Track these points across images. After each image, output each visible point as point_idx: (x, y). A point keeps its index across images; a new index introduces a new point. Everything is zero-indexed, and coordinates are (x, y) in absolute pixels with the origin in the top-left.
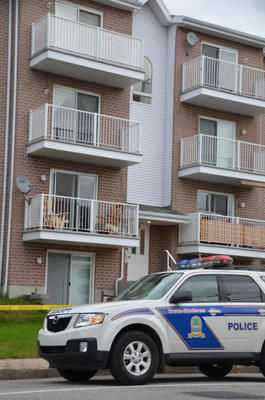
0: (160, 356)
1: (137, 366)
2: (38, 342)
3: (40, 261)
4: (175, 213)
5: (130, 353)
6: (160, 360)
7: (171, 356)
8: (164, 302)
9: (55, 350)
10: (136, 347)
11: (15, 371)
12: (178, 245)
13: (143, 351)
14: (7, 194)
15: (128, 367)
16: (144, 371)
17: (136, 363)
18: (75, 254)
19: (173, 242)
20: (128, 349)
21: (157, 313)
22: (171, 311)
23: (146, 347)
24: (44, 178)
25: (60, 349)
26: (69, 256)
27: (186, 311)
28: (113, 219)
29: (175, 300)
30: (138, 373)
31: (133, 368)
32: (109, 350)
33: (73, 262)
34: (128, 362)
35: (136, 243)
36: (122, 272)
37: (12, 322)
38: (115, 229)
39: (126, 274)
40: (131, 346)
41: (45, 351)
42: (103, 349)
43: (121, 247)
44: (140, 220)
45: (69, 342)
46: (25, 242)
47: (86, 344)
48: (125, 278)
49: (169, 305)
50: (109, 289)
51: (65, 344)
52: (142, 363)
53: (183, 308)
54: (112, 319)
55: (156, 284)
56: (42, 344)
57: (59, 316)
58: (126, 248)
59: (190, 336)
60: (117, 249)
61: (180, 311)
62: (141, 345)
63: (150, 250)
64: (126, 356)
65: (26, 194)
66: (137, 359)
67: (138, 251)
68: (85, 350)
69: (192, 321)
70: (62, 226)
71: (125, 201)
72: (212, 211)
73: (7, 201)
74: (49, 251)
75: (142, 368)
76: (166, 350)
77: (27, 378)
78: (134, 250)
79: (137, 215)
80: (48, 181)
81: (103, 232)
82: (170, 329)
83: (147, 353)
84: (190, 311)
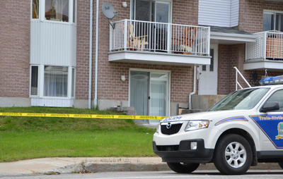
0: (253, 153)
1: (236, 161)
2: (154, 143)
3: (123, 78)
4: (243, 32)
5: (230, 151)
6: (254, 156)
7: (263, 154)
8: (256, 112)
9: (169, 149)
10: (234, 146)
11: (134, 165)
12: (245, 62)
13: (240, 149)
14: (94, 20)
15: (229, 161)
16: (241, 165)
17: (235, 158)
18: (152, 71)
19: (240, 59)
20: (228, 148)
21: (250, 120)
22: (261, 118)
23: (242, 147)
24: (125, 4)
25: (175, 147)
26: (148, 74)
27: (273, 118)
28: (187, 40)
29: (264, 110)
30: (236, 166)
31: (233, 163)
32: (213, 148)
33: (152, 79)
34: (229, 157)
35: (207, 62)
36: (195, 88)
37: (106, 130)
38: (189, 49)
39: (197, 89)
40: (230, 145)
41: (161, 150)
42: (209, 148)
43: (193, 65)
44: (211, 40)
45: (182, 142)
46: (111, 62)
47: (196, 143)
48: (197, 93)
49: (259, 113)
50: (183, 102)
51: (178, 143)
52: (239, 158)
53: (270, 116)
54: (215, 125)
55: (245, 97)
56: (157, 144)
57: (172, 123)
58: (198, 66)
59: (277, 138)
60: (190, 67)
61: (269, 119)
62: (238, 145)
63: (219, 67)
64: (227, 153)
65: (111, 19)
66: (236, 155)
67: (208, 68)
68: (195, 148)
69: (279, 126)
70: (143, 48)
71: (196, 24)
72: (277, 29)
73: (94, 26)
74: (131, 69)
75: (239, 162)
76: (258, 149)
77: (142, 170)
78: (204, 67)
79: (209, 36)
80: (128, 7)
81: (178, 52)
82: (261, 132)
83: (243, 151)
84: (277, 118)
